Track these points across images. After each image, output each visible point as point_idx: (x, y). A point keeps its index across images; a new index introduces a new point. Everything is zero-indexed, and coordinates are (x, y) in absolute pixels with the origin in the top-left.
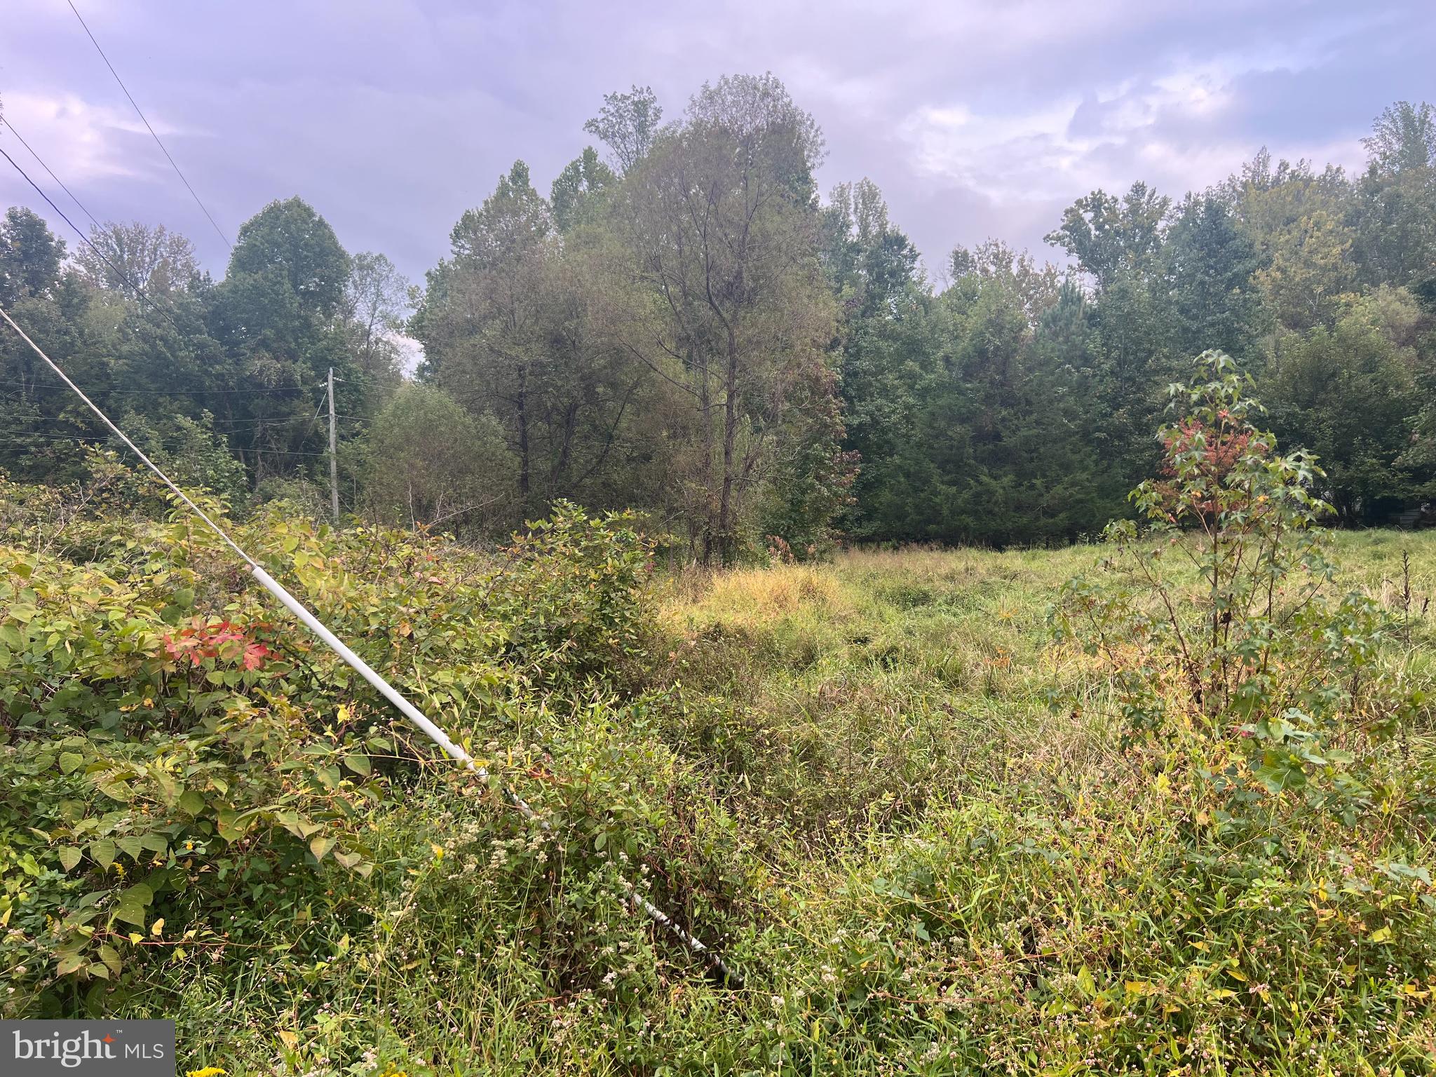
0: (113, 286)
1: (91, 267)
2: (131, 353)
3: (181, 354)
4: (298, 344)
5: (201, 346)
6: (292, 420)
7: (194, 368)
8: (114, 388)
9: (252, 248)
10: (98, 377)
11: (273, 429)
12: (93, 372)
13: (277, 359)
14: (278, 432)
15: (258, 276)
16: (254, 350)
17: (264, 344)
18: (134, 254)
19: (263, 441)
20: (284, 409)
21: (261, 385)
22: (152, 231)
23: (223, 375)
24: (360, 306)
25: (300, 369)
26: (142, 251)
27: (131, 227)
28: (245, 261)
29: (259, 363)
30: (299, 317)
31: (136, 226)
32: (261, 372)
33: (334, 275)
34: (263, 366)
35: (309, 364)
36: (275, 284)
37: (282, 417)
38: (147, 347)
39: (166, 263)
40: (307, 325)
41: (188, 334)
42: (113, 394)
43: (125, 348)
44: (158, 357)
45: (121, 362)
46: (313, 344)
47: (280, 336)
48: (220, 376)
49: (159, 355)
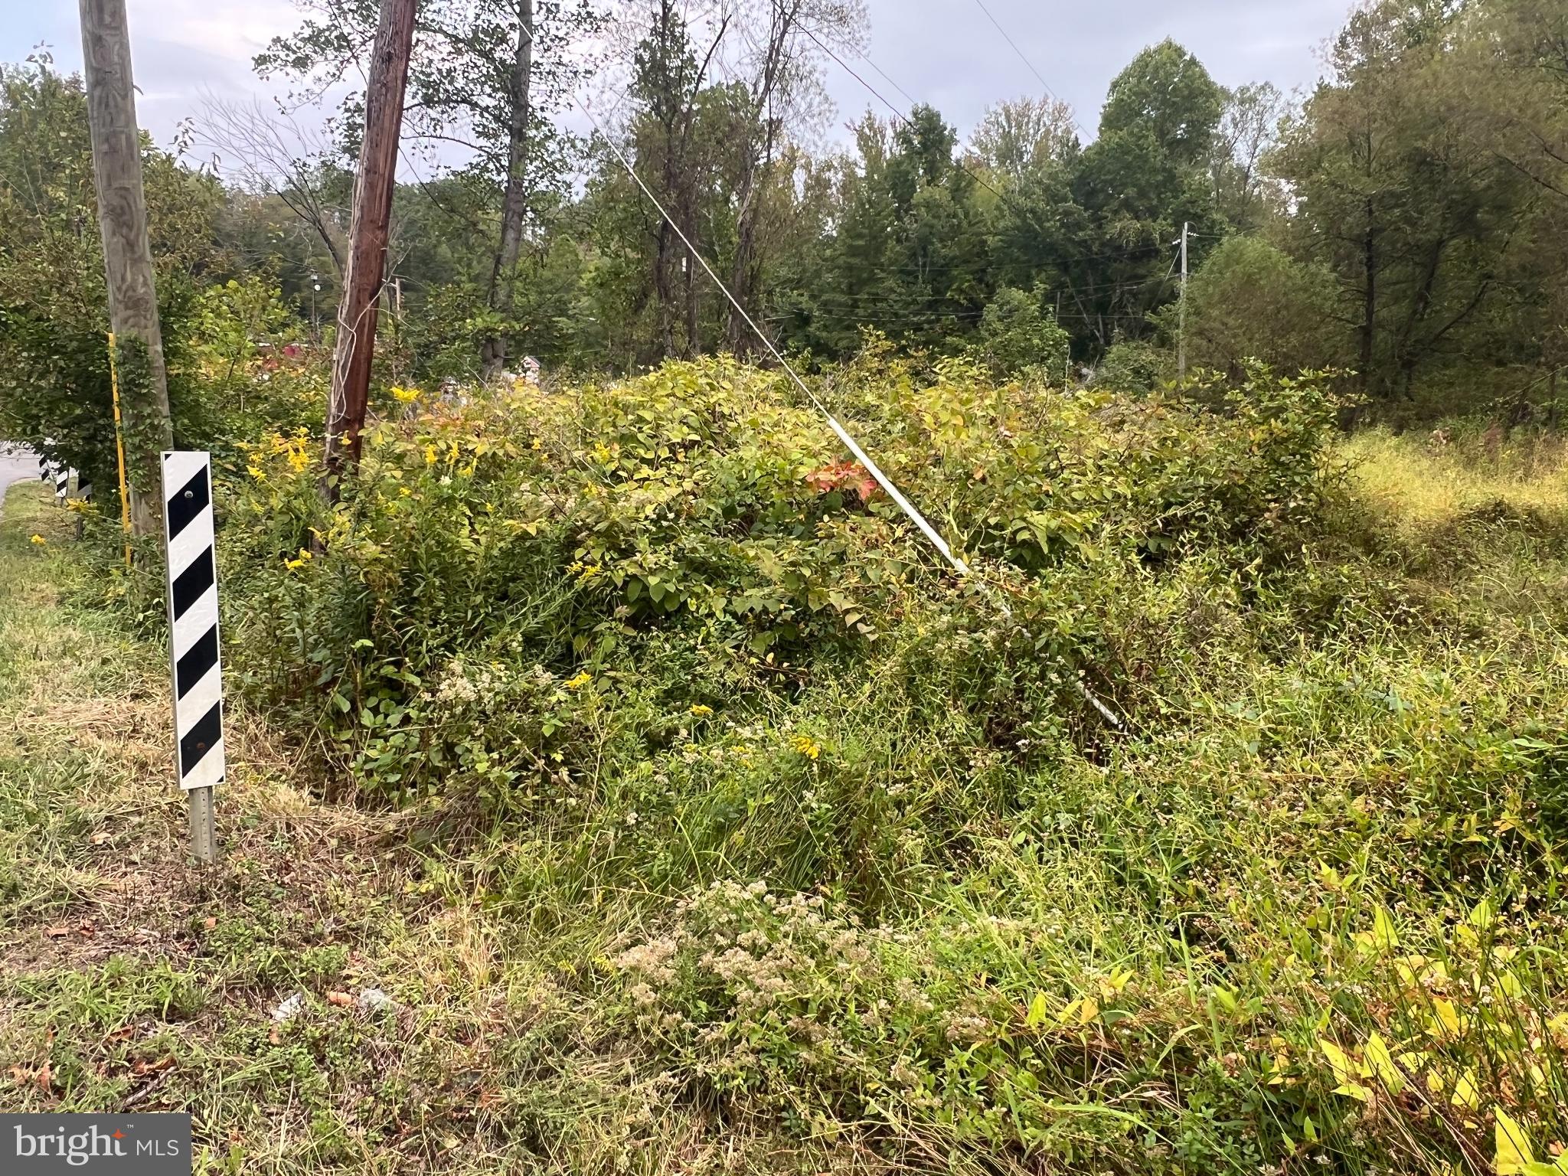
0: (1002, 163)
1: (984, 149)
2: (1007, 229)
3: (1048, 225)
4: (1160, 200)
5: (1067, 213)
6: (1150, 281)
7: (1059, 236)
8: (990, 264)
9: (1119, 102)
10: (978, 255)
11: (1130, 292)
12: (975, 250)
13: (1137, 218)
14: (1134, 295)
15: (1123, 133)
16: (1116, 212)
17: (1127, 205)
18: (1019, 127)
19: (1121, 306)
20: (1141, 271)
21: (1119, 248)
22: (1036, 103)
23: (1085, 241)
24: (1239, 145)
25: (1158, 227)
26: (1027, 124)
27: (1019, 101)
28: (1112, 120)
29: (1118, 225)
30: (1164, 170)
31: (1023, 100)
32: (1120, 234)
33: (1202, 119)
34: (1124, 227)
35: (1169, 221)
36: (1140, 138)
37: (1140, 278)
38: (1018, 222)
39: (1048, 131)
40: (1171, 176)
41: (1056, 203)
42: (990, 270)
43: (1001, 224)
44: (1028, 231)
45: (997, 238)
46: (1176, 197)
47: (1142, 194)
48: (1083, 243)
49: (1029, 229)
